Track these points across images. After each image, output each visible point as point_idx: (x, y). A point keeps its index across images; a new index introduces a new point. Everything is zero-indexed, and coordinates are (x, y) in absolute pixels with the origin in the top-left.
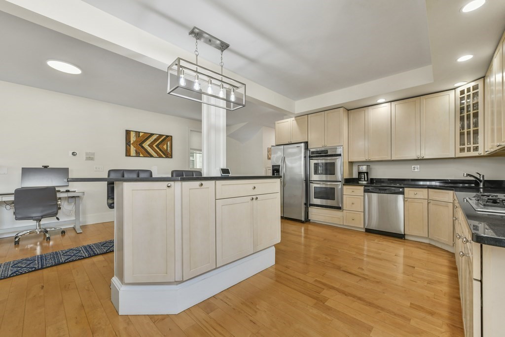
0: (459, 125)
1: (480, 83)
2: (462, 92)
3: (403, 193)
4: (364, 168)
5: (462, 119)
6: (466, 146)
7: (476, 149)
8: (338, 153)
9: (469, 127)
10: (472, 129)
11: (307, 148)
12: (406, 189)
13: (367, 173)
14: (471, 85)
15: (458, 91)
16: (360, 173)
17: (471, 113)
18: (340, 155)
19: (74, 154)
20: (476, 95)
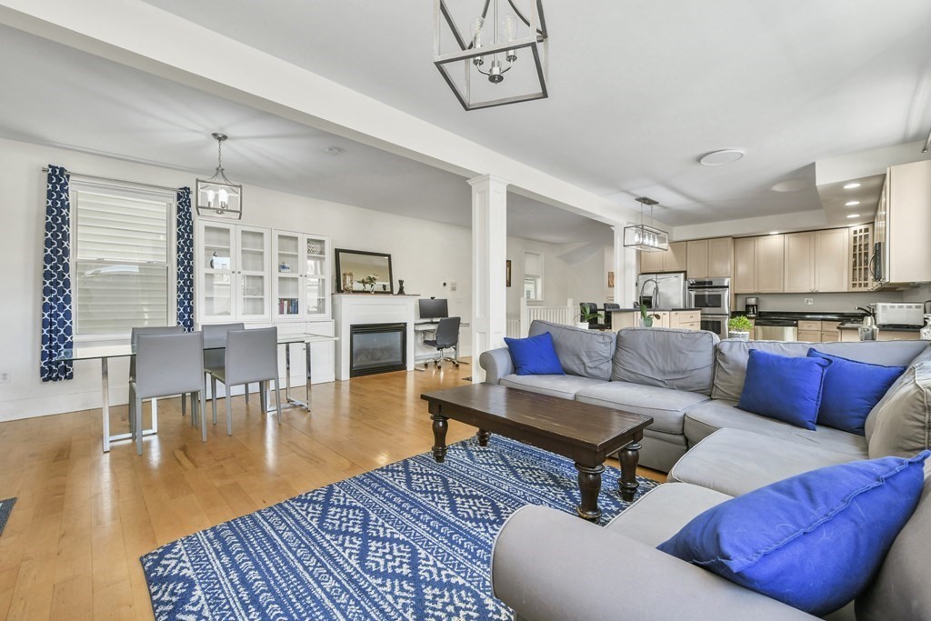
0: (852, 260)
1: (870, 227)
2: (855, 232)
3: (796, 325)
4: (752, 301)
5: (855, 256)
6: (858, 282)
7: (866, 285)
8: (726, 284)
9: (860, 265)
10: (863, 267)
11: (686, 278)
12: (800, 322)
13: (756, 306)
14: (863, 227)
15: (852, 230)
16: (747, 306)
17: (863, 252)
18: (728, 287)
19: (445, 284)
20: (866, 237)
